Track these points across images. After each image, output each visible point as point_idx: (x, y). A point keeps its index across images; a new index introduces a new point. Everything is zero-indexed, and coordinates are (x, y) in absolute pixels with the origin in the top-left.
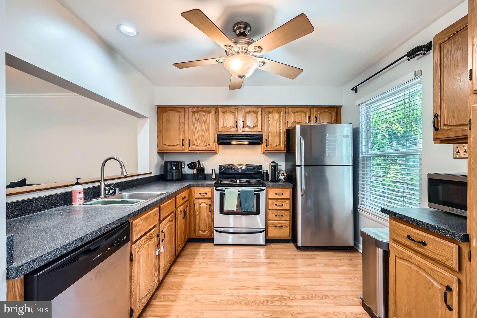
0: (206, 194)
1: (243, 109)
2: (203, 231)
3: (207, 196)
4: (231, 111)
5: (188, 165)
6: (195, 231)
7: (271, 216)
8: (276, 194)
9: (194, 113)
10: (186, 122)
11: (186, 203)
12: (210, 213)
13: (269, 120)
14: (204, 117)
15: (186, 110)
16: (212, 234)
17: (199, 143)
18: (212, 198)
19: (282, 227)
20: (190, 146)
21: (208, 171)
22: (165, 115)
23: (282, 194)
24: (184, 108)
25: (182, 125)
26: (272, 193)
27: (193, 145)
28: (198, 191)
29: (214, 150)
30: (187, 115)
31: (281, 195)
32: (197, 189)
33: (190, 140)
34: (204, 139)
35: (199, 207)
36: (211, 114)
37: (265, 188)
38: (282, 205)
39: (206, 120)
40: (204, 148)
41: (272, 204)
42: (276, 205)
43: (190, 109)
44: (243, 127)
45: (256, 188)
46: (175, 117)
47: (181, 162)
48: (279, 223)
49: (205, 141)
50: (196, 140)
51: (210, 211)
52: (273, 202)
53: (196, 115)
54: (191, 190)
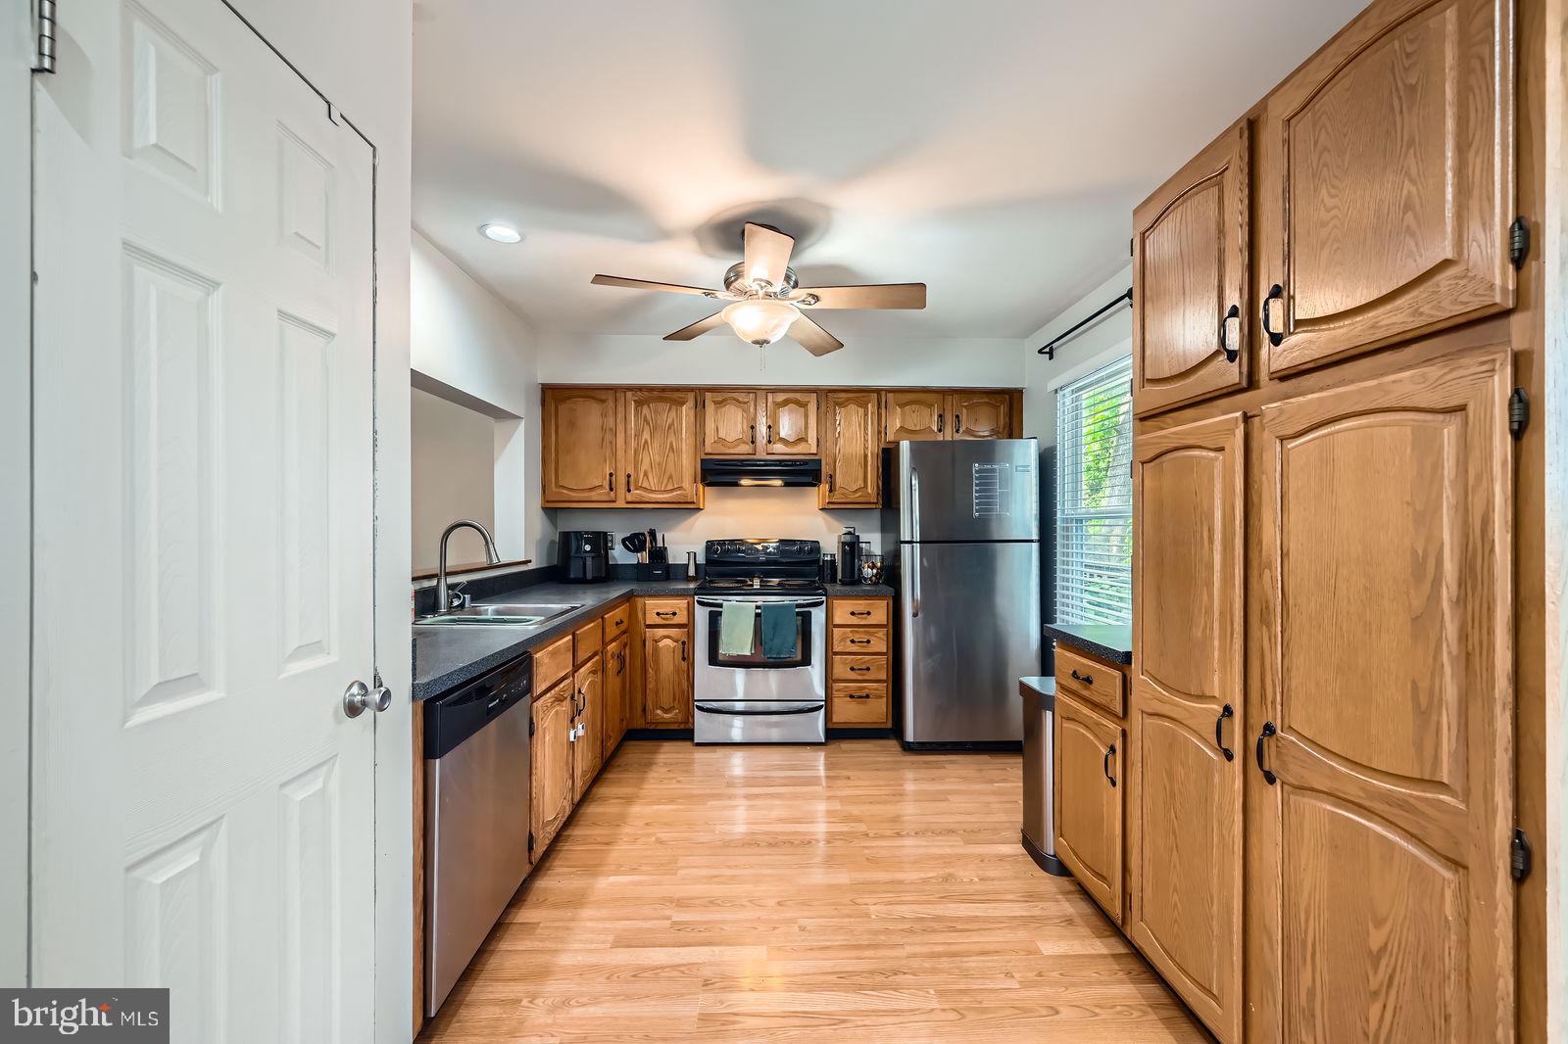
0: (674, 614)
1: (770, 396)
2: (666, 711)
3: (676, 620)
4: (737, 400)
5: (624, 541)
6: (644, 710)
7: (841, 670)
9: (639, 403)
10: (620, 428)
13: (838, 423)
14: (666, 415)
15: (621, 396)
16: (689, 716)
17: (652, 482)
18: (689, 626)
19: (868, 696)
20: (629, 491)
21: (677, 555)
22: (563, 408)
23: (869, 613)
24: (615, 390)
26: (843, 610)
27: (637, 489)
28: (655, 607)
29: (694, 503)
30: (621, 409)
31: (865, 616)
32: (650, 602)
33: (629, 476)
34: (667, 474)
35: (656, 649)
36: (684, 407)
37: (824, 598)
38: (868, 642)
39: (673, 424)
40: (666, 495)
41: (843, 640)
42: (853, 641)
43: (629, 394)
44: (770, 442)
45: (800, 600)
46: (591, 417)
47: (605, 534)
48: (860, 687)
49: (671, 477)
50: (646, 474)
51: (684, 659)
52: (844, 633)
53: (645, 410)
54: (635, 602)
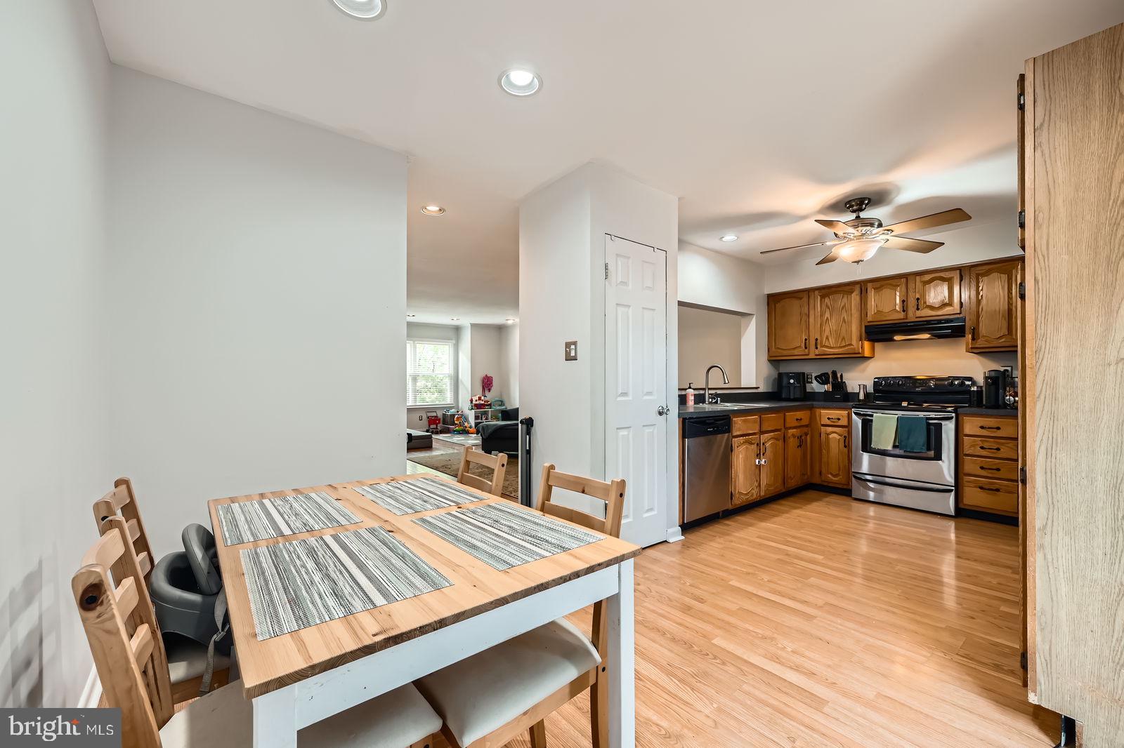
0: (839, 419)
1: (918, 278)
2: (834, 476)
3: (840, 423)
4: (891, 285)
5: (816, 378)
6: (820, 473)
7: (970, 466)
8: (982, 427)
9: (823, 297)
10: (812, 312)
11: (805, 430)
12: (846, 450)
13: (980, 288)
14: (841, 301)
15: (811, 294)
16: (849, 482)
17: (832, 342)
18: (849, 426)
19: (998, 490)
20: (817, 348)
21: (851, 387)
22: (779, 306)
23: (998, 428)
24: (807, 291)
25: (804, 318)
26: (972, 425)
27: (821, 347)
28: (826, 414)
29: (859, 353)
30: (812, 301)
31: (995, 430)
32: (823, 411)
33: (817, 340)
34: (842, 336)
35: (827, 439)
36: (852, 295)
37: (954, 415)
38: (998, 450)
39: (845, 306)
40: (841, 350)
41: (974, 446)
42: (982, 448)
43: (817, 292)
44: (918, 309)
45: (932, 415)
46: (795, 306)
47: (804, 374)
48: (990, 482)
49: (844, 338)
50: (827, 338)
51: (845, 446)
52: (974, 441)
53: (827, 300)
54: (815, 413)
